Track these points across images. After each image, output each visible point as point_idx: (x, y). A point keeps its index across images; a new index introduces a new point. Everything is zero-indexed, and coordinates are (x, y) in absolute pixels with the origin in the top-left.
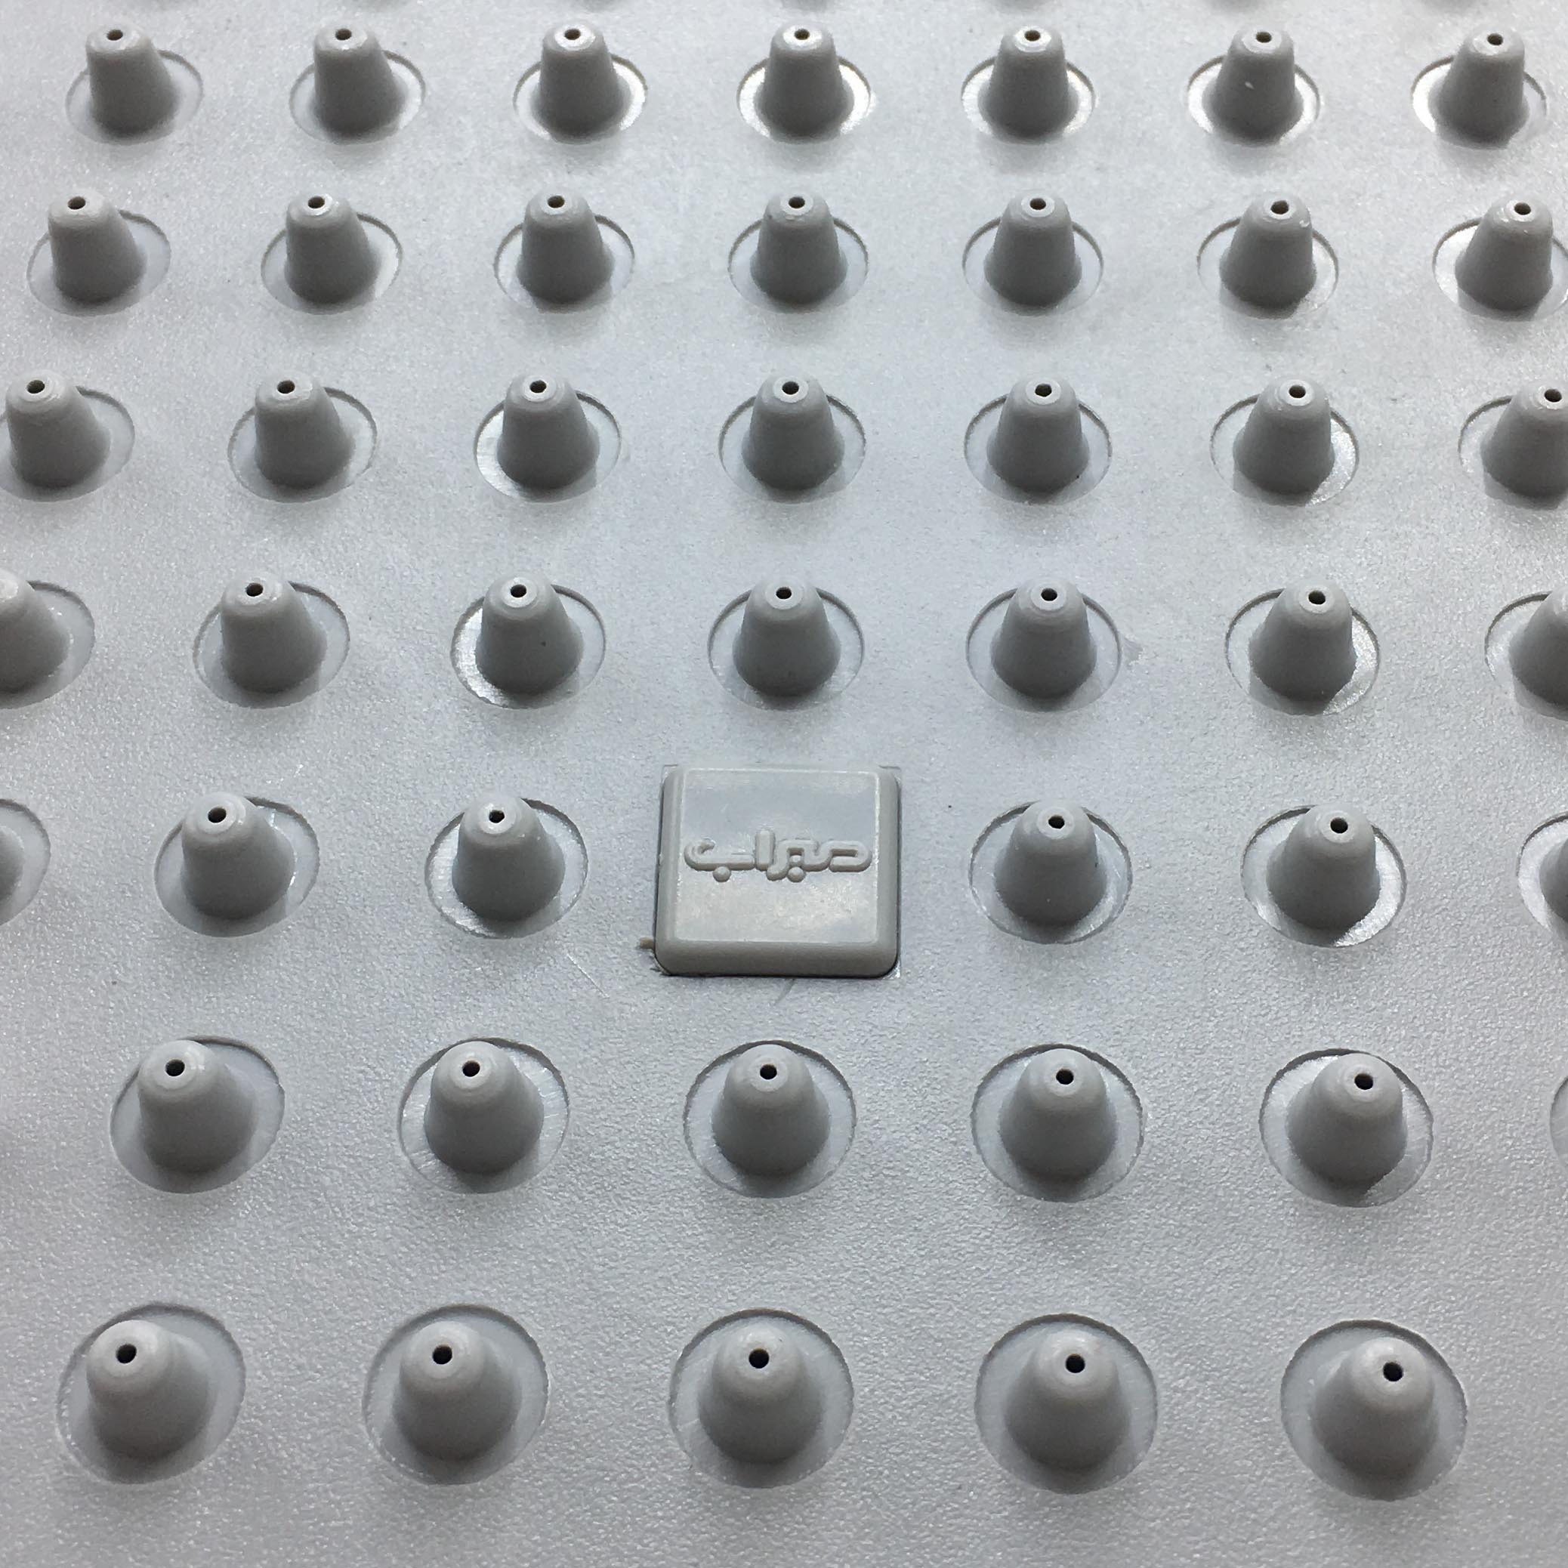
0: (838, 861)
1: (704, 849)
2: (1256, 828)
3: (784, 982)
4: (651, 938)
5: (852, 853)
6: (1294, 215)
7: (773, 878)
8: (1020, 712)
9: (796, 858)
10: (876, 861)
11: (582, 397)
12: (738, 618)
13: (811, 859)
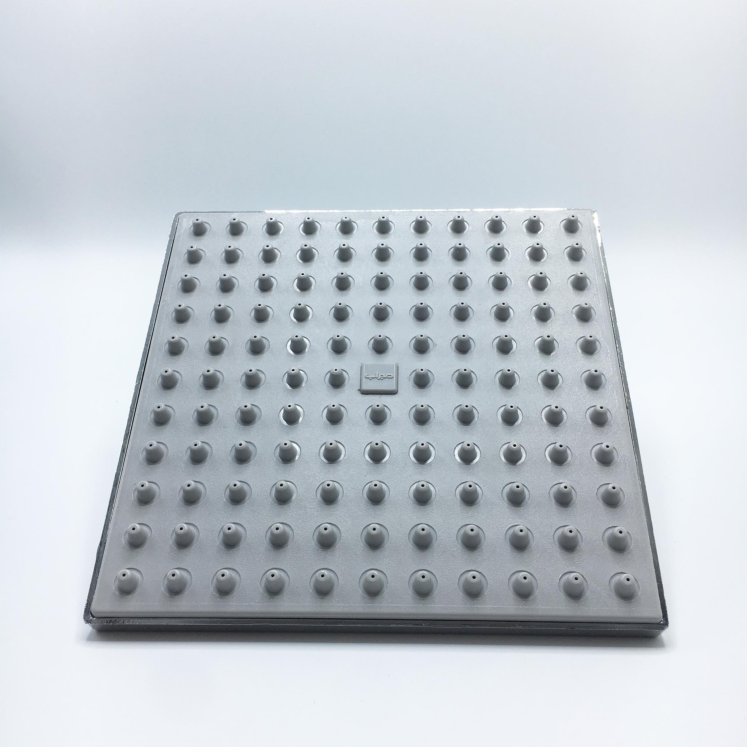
0: (388, 377)
1: (368, 375)
2: (454, 372)
3: (380, 395)
4: (360, 389)
5: (390, 376)
6: (463, 275)
7: (378, 379)
8: (417, 355)
9: (382, 377)
10: (394, 377)
11: (347, 306)
12: (372, 341)
13: (384, 376)
